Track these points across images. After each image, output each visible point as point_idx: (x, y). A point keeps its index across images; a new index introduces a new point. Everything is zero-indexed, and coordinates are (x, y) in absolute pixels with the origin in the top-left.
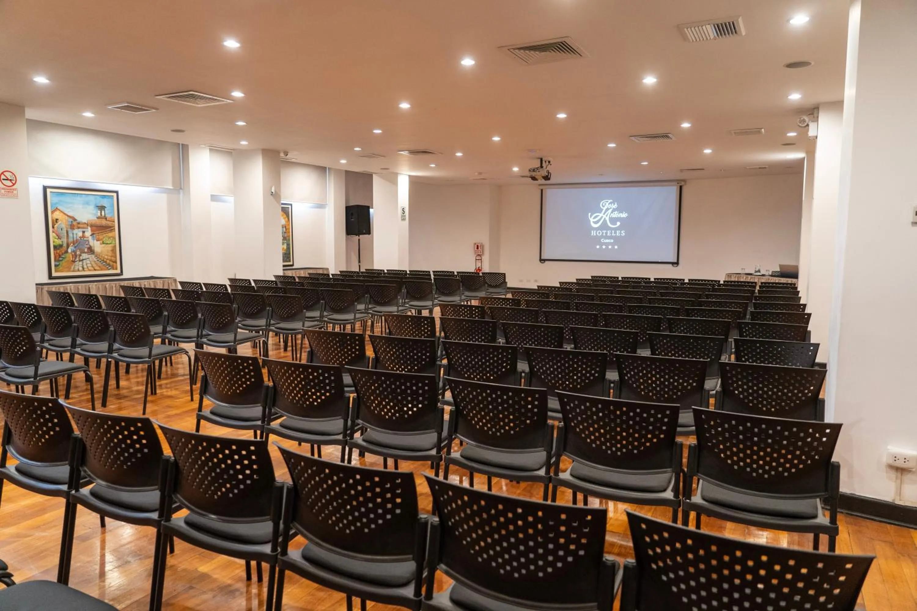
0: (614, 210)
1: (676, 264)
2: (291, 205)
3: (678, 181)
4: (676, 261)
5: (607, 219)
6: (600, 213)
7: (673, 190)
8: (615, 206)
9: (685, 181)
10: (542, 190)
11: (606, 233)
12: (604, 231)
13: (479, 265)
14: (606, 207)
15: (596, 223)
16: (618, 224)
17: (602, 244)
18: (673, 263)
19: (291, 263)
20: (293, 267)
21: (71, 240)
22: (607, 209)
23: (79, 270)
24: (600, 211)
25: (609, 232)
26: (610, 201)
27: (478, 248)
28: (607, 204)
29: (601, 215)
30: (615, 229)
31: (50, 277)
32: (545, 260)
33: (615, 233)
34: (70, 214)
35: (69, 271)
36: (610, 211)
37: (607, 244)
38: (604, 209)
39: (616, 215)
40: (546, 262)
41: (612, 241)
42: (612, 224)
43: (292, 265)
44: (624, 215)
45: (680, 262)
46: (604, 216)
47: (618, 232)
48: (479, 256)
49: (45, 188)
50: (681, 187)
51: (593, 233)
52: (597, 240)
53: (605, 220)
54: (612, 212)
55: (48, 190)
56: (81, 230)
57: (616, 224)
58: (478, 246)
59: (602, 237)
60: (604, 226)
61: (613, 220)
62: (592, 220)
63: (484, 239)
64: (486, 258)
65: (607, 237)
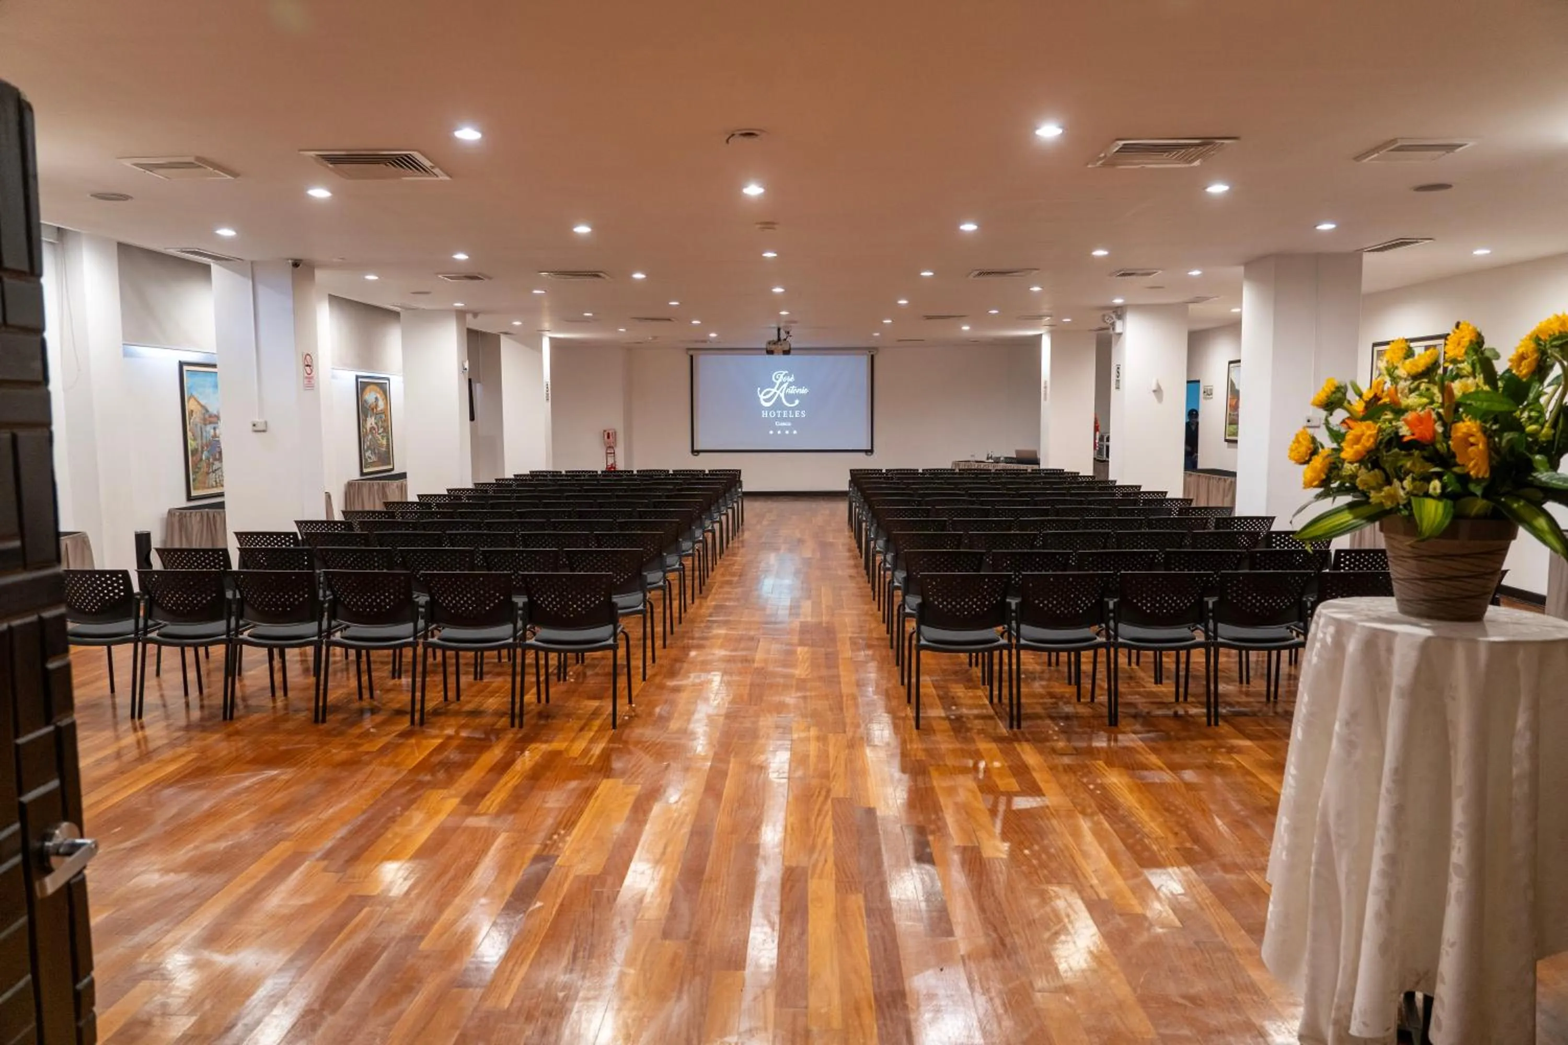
0: (790, 384)
1: (870, 452)
2: (388, 379)
3: (870, 349)
4: (870, 448)
5: (782, 395)
6: (773, 387)
7: (864, 360)
8: (791, 379)
9: (876, 349)
10: (692, 357)
11: (782, 414)
12: (779, 412)
13: (611, 462)
14: (780, 380)
15: (767, 400)
16: (797, 402)
17: (775, 429)
18: (866, 451)
19: (391, 467)
20: (393, 473)
21: (204, 441)
22: (782, 384)
23: (213, 487)
24: (772, 385)
25: (785, 412)
26: (784, 373)
27: (608, 437)
28: (782, 376)
29: (774, 390)
30: (793, 409)
31: (189, 498)
32: (698, 452)
33: (794, 414)
34: (203, 402)
35: (204, 488)
36: (785, 385)
37: (783, 429)
38: (778, 382)
39: (793, 390)
40: (701, 454)
41: (789, 424)
42: (788, 401)
43: (392, 469)
44: (804, 391)
45: (875, 449)
46: (778, 392)
47: (797, 413)
48: (610, 449)
49: (181, 364)
50: (872, 357)
51: (765, 414)
52: (770, 423)
53: (779, 397)
54: (788, 387)
55: (185, 368)
56: (212, 426)
57: (793, 403)
58: (608, 434)
59: (776, 419)
60: (778, 405)
61: (791, 398)
62: (762, 397)
63: (616, 423)
64: (620, 450)
65: (783, 419)
